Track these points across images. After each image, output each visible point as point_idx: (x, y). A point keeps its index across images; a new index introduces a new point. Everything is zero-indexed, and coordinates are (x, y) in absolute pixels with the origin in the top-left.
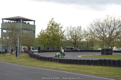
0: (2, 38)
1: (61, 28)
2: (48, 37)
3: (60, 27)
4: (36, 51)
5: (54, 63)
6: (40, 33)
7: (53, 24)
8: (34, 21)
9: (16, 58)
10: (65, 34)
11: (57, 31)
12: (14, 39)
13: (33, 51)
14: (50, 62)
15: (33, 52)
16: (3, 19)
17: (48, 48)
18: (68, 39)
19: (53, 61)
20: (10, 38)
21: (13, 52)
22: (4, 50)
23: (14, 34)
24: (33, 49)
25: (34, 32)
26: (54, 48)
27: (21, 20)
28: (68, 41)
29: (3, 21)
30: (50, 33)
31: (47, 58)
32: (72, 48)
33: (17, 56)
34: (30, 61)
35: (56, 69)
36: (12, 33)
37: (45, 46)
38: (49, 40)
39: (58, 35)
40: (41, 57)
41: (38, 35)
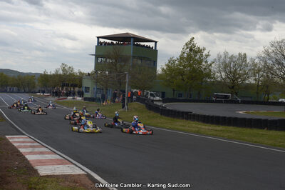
0: (96, 72)
1: (207, 56)
2: (181, 73)
3: (204, 54)
4: (158, 98)
5: (192, 122)
6: (168, 65)
7: (191, 50)
8: (156, 42)
9: (122, 110)
10: (214, 68)
11: (200, 62)
12: (119, 75)
13: (152, 98)
14: (184, 120)
15: (153, 101)
16: (98, 38)
17: (180, 95)
18: (219, 79)
19: (190, 118)
20: (110, 72)
21: (117, 100)
22: (99, 96)
23: (118, 65)
24: (152, 95)
25: (155, 62)
26: (191, 95)
27: (132, 40)
28: (220, 82)
29: (98, 40)
30: (184, 66)
31: (179, 112)
32: (226, 97)
33: (123, 106)
34: (149, 116)
35: (198, 132)
36: (115, 65)
37: (174, 90)
38: (183, 80)
39: (201, 71)
40: (169, 110)
41: (163, 70)
